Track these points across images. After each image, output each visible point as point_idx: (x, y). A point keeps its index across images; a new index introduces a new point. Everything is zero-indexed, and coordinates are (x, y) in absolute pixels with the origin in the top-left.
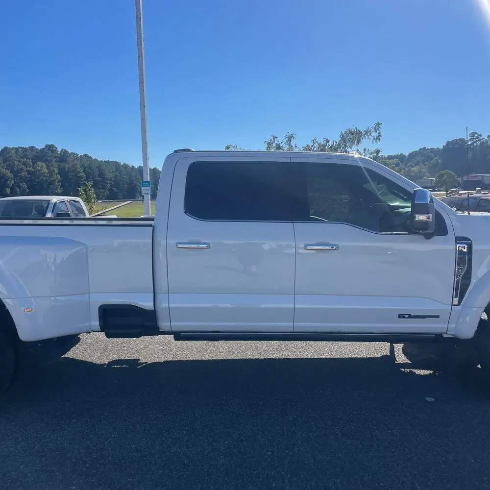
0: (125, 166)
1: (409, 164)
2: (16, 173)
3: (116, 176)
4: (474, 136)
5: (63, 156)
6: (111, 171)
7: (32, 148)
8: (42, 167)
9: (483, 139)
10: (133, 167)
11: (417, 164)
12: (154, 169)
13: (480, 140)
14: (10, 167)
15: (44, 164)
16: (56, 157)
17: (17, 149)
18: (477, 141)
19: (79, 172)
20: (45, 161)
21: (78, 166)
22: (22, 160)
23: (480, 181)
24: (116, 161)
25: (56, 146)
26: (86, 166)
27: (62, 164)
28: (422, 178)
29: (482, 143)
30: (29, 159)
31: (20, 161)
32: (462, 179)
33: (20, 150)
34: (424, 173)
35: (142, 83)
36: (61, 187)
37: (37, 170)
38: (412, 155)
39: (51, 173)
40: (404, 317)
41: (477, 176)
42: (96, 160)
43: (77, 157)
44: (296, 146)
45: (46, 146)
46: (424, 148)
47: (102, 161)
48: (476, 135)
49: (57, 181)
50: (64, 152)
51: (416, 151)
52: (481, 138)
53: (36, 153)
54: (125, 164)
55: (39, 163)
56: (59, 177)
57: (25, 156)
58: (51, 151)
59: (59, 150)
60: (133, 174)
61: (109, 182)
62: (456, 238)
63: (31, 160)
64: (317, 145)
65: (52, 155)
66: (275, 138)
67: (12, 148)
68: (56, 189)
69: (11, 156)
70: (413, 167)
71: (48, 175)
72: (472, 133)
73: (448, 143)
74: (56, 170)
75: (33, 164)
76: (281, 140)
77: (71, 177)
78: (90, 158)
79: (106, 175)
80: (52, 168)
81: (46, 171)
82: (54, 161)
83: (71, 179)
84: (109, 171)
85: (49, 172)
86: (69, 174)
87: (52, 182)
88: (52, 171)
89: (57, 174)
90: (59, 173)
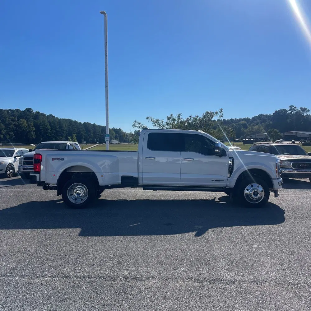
0: (76, 122)
1: (252, 124)
2: (7, 126)
3: (69, 128)
4: (292, 108)
5: (37, 115)
6: (67, 125)
7: (17, 110)
8: (24, 122)
9: (297, 110)
10: (80, 123)
11: (257, 124)
12: (93, 124)
13: (295, 111)
14: (4, 122)
15: (25, 120)
16: (32, 116)
17: (8, 111)
18: (294, 111)
19: (46, 126)
20: (26, 118)
21: (46, 122)
22: (11, 117)
23: (294, 135)
24: (70, 119)
25: (32, 109)
26: (51, 122)
27: (36, 121)
28: (259, 133)
29: (297, 112)
30: (16, 117)
31: (10, 119)
32: (284, 134)
33: (10, 111)
34: (262, 130)
35: (107, 86)
36: (35, 134)
37: (21, 124)
38: (254, 119)
39: (29, 126)
40: (213, 181)
41: (293, 133)
42: (57, 118)
43: (45, 116)
44: (182, 118)
45: (26, 109)
46: (262, 114)
47: (61, 119)
48: (293, 108)
49: (33, 131)
50: (37, 113)
51: (257, 116)
52: (296, 109)
53: (20, 113)
54: (75, 121)
55: (21, 120)
56: (34, 128)
57: (13, 115)
58: (30, 112)
59: (34, 111)
60: (80, 127)
61: (65, 132)
62: (229, 157)
63: (17, 118)
64: (192, 119)
65: (30, 115)
66: (172, 115)
67: (5, 110)
68: (32, 136)
69: (4, 115)
70: (255, 126)
71: (27, 127)
72: (290, 106)
73: (276, 112)
74: (32, 124)
75: (18, 120)
76: (175, 116)
77: (42, 129)
78: (54, 117)
79: (63, 127)
80: (30, 123)
81: (26, 124)
82: (31, 119)
83: (42, 130)
84: (66, 125)
85: (28, 125)
86: (41, 127)
87: (30, 132)
88: (30, 124)
89: (33, 127)
90: (34, 126)
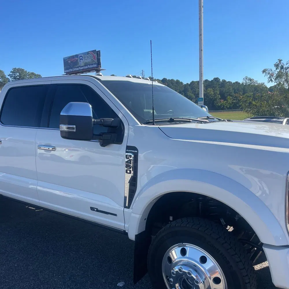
5: (223, 84)
7: (207, 81)
8: (211, 91)
15: (212, 89)
16: (219, 85)
19: (231, 93)
20: (213, 87)
21: (231, 89)
25: (219, 78)
26: (236, 89)
27: (222, 89)
37: (208, 93)
40: (94, 210)
43: (231, 84)
45: (214, 79)
49: (218, 98)
50: (223, 82)
53: (208, 83)
55: (209, 89)
56: (220, 96)
58: (217, 81)
59: (221, 80)
62: (127, 146)
65: (217, 84)
67: (196, 82)
68: (218, 103)
69: (195, 86)
71: (214, 95)
74: (218, 92)
78: (239, 83)
80: (216, 91)
81: (212, 93)
82: (217, 87)
85: (214, 94)
86: (226, 94)
87: (216, 99)
88: (216, 93)
89: (218, 94)
90: (220, 94)
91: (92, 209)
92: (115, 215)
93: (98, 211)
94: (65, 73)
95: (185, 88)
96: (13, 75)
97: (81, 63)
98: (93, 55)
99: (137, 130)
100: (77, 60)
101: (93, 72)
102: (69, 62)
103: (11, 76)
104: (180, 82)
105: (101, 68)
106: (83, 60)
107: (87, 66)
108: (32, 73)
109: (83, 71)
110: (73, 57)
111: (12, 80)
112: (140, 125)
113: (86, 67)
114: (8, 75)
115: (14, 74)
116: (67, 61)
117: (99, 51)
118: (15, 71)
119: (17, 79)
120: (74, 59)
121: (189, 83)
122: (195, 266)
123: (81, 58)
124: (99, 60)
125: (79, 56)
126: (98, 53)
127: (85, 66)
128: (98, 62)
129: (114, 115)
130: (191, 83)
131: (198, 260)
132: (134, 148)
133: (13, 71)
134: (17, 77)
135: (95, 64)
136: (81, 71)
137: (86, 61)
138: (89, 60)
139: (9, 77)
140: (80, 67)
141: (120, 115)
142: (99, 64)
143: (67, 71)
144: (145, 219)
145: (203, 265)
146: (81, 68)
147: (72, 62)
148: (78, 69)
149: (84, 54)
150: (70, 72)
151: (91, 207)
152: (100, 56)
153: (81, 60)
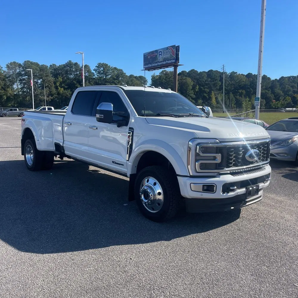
62: (130, 128)
91: (113, 162)
92: (123, 165)
93: (116, 163)
94: (144, 68)
95: (272, 83)
96: (97, 70)
97: (160, 58)
98: (173, 51)
99: (136, 119)
100: (157, 56)
101: (171, 67)
102: (149, 57)
103: (96, 71)
104: (268, 77)
105: (179, 64)
106: (162, 55)
107: (166, 61)
108: (114, 68)
109: (161, 66)
110: (152, 52)
111: (97, 74)
112: (138, 116)
113: (164, 63)
114: (94, 70)
115: (99, 69)
116: (147, 57)
117: (178, 47)
118: (100, 65)
119: (101, 74)
120: (153, 55)
121: (278, 79)
122: (151, 187)
123: (160, 53)
124: (177, 55)
125: (158, 52)
126: (177, 48)
127: (163, 61)
128: (176, 57)
129: (126, 110)
130: (280, 79)
131: (153, 184)
132: (132, 129)
133: (98, 66)
134: (101, 71)
135: (173, 59)
136: (159, 66)
137: (165, 56)
138: (168, 56)
139: (94, 72)
140: (159, 62)
141: (129, 111)
142: (177, 59)
143: (146, 66)
144: (136, 167)
145: (154, 186)
146: (160, 64)
147: (151, 58)
148: (156, 64)
149: (164, 49)
150: (149, 67)
151: (112, 161)
152: (179, 52)
153: (160, 56)
